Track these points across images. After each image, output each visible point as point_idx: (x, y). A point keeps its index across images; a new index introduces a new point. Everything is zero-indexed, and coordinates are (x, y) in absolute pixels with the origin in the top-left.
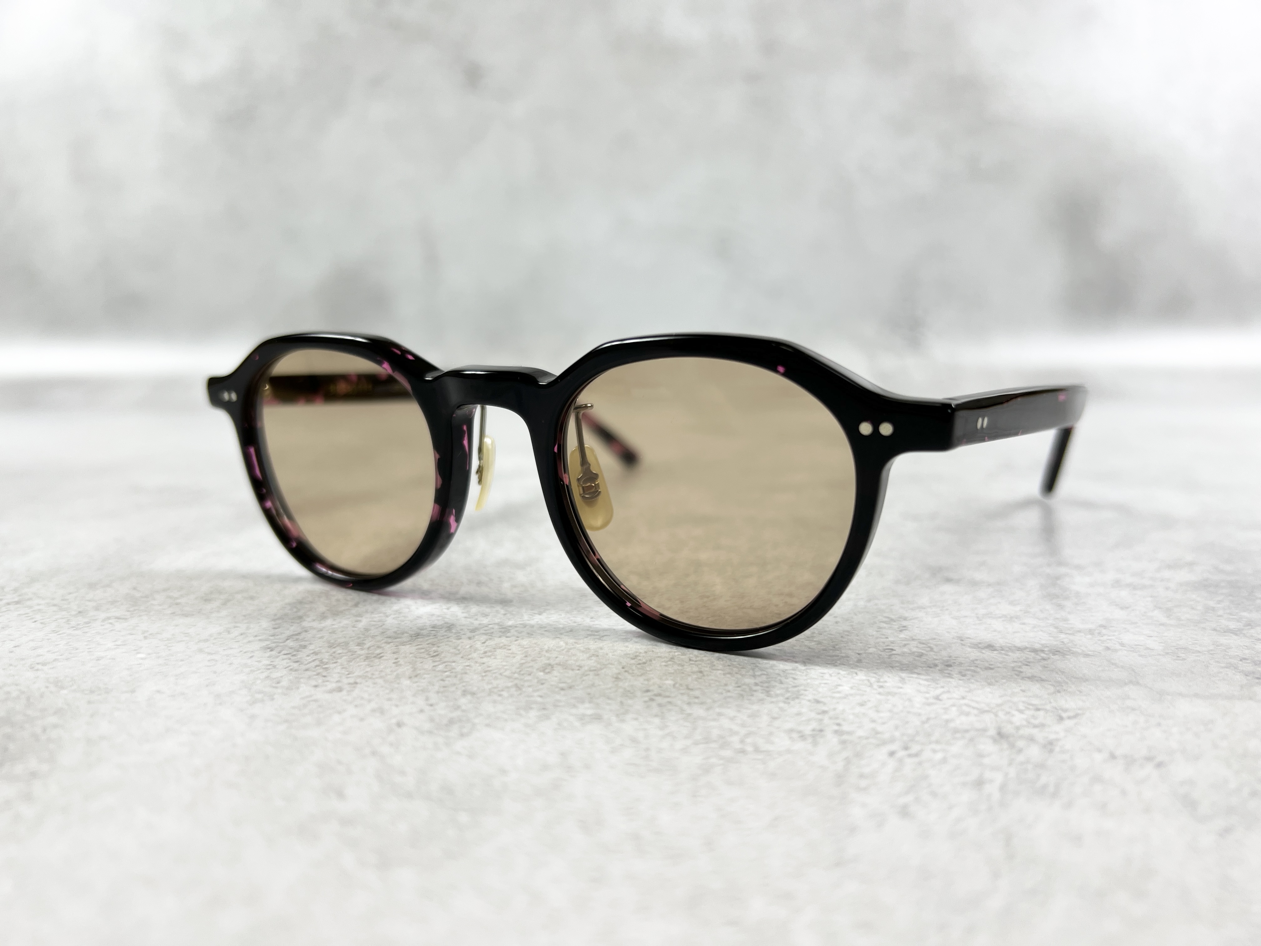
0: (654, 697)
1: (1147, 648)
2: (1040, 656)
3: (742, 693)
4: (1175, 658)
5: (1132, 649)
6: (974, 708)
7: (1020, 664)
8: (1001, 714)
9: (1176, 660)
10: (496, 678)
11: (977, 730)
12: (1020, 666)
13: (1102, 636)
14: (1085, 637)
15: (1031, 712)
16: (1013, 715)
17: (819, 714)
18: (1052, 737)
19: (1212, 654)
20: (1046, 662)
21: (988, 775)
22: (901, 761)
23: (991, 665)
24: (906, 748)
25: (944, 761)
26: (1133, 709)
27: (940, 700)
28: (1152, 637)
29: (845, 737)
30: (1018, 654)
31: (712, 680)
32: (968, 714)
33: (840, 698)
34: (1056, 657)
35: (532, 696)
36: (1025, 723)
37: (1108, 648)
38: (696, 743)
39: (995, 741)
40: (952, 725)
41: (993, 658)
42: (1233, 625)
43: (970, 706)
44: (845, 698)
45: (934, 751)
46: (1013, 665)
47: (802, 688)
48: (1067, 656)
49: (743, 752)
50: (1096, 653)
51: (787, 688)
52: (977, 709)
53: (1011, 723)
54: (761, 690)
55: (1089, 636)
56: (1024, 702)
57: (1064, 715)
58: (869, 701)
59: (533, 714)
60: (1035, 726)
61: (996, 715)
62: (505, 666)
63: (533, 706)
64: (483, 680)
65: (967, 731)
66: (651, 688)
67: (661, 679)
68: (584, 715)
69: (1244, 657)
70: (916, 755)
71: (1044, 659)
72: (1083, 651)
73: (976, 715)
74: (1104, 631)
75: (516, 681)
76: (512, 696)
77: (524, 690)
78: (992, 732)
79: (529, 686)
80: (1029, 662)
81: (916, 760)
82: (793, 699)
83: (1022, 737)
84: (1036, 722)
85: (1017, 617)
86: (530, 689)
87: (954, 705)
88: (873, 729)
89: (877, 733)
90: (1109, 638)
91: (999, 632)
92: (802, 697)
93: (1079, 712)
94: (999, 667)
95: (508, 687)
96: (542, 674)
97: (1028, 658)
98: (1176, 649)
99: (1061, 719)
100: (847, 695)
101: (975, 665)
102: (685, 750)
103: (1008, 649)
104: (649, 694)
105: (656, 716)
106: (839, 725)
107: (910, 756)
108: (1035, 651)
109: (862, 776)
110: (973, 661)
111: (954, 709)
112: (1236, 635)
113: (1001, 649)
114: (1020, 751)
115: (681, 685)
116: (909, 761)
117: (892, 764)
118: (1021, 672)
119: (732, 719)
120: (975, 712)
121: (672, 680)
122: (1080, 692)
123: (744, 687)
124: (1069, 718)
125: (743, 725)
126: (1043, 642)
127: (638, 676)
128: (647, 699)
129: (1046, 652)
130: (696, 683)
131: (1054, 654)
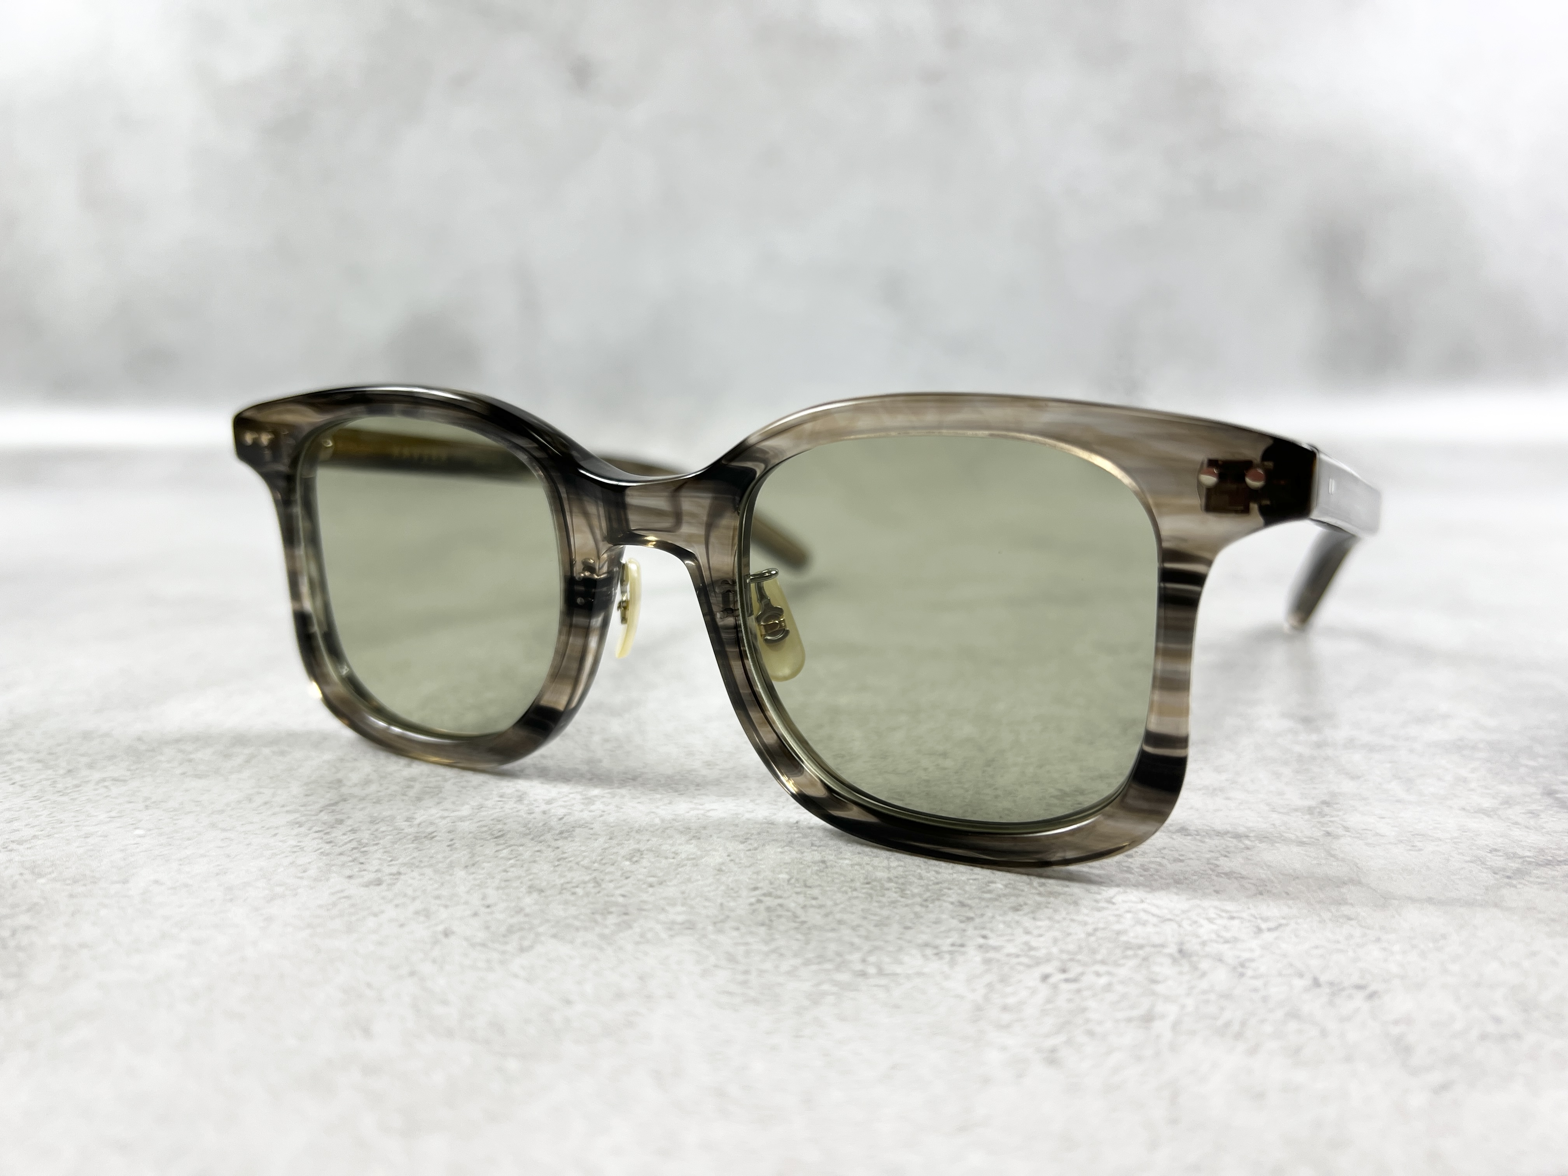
0: (762, 898)
1: (1377, 834)
2: (1244, 844)
3: (871, 891)
4: (1409, 848)
5: (1358, 835)
6: (1153, 915)
7: (1217, 855)
8: (1185, 924)
9: (1410, 850)
10: (571, 869)
11: (1154, 946)
12: (1218, 857)
13: (1324, 817)
14: (1302, 818)
15: (1223, 922)
16: (1201, 926)
17: (962, 922)
18: (1246, 955)
19: (1455, 843)
20: (1249, 853)
21: (1160, 1008)
22: (1055, 987)
23: (1182, 855)
24: (1064, 971)
25: (1108, 988)
26: (1349, 919)
27: (1114, 904)
28: (1384, 818)
29: (991, 955)
30: (1216, 841)
31: (837, 873)
32: (1144, 924)
33: (991, 900)
34: (1263, 846)
35: (612, 896)
36: (1213, 936)
37: (1328, 834)
38: (807, 963)
39: (1175, 961)
40: (1124, 938)
41: (1185, 845)
42: (1487, 803)
43: (1150, 913)
44: (996, 900)
45: (1098, 974)
46: (1208, 856)
47: (946, 885)
48: (1276, 845)
49: (863, 974)
50: (1313, 840)
51: (928, 885)
52: (1158, 917)
53: (1198, 936)
54: (896, 888)
55: (1307, 817)
56: (1216, 908)
57: (1264, 926)
58: (1026, 904)
59: (612, 920)
60: (1227, 942)
61: (1180, 926)
62: (584, 851)
63: (613, 909)
64: (555, 871)
65: (1141, 947)
66: (759, 885)
67: (773, 871)
68: (673, 923)
69: (1496, 847)
70: (1075, 980)
71: (1248, 848)
72: (1297, 837)
73: (1155, 925)
74: (1326, 809)
75: (595, 874)
76: (587, 894)
77: (603, 886)
78: (1172, 949)
79: (611, 881)
80: (1228, 852)
81: (1073, 986)
82: (933, 901)
83: (1207, 956)
84: (1228, 935)
85: (1222, 790)
86: (612, 885)
87: (1129, 911)
88: (1026, 943)
89: (1032, 948)
90: (1332, 819)
91: (1197, 810)
92: (944, 898)
93: (1283, 922)
94: (1190, 859)
95: (585, 883)
96: (628, 863)
97: (1227, 846)
98: (1413, 835)
99: (1259, 930)
100: (999, 896)
101: (1162, 855)
102: (792, 973)
103: (1205, 834)
104: (757, 892)
105: (763, 924)
106: (984, 937)
107: (1067, 980)
108: (1238, 836)
109: (1005, 1008)
110: (1160, 850)
111: (1129, 916)
112: (1489, 816)
113: (1196, 833)
114: (1204, 975)
115: (797, 880)
116: (1065, 986)
117: (1044, 991)
118: (1218, 866)
119: (854, 928)
120: (1154, 920)
121: (787, 873)
122: (1287, 894)
123: (875, 883)
124: (1269, 930)
125: (867, 938)
126: (1250, 824)
127: (746, 867)
128: (753, 900)
129: (1253, 839)
130: (816, 877)
131: (1261, 842)
